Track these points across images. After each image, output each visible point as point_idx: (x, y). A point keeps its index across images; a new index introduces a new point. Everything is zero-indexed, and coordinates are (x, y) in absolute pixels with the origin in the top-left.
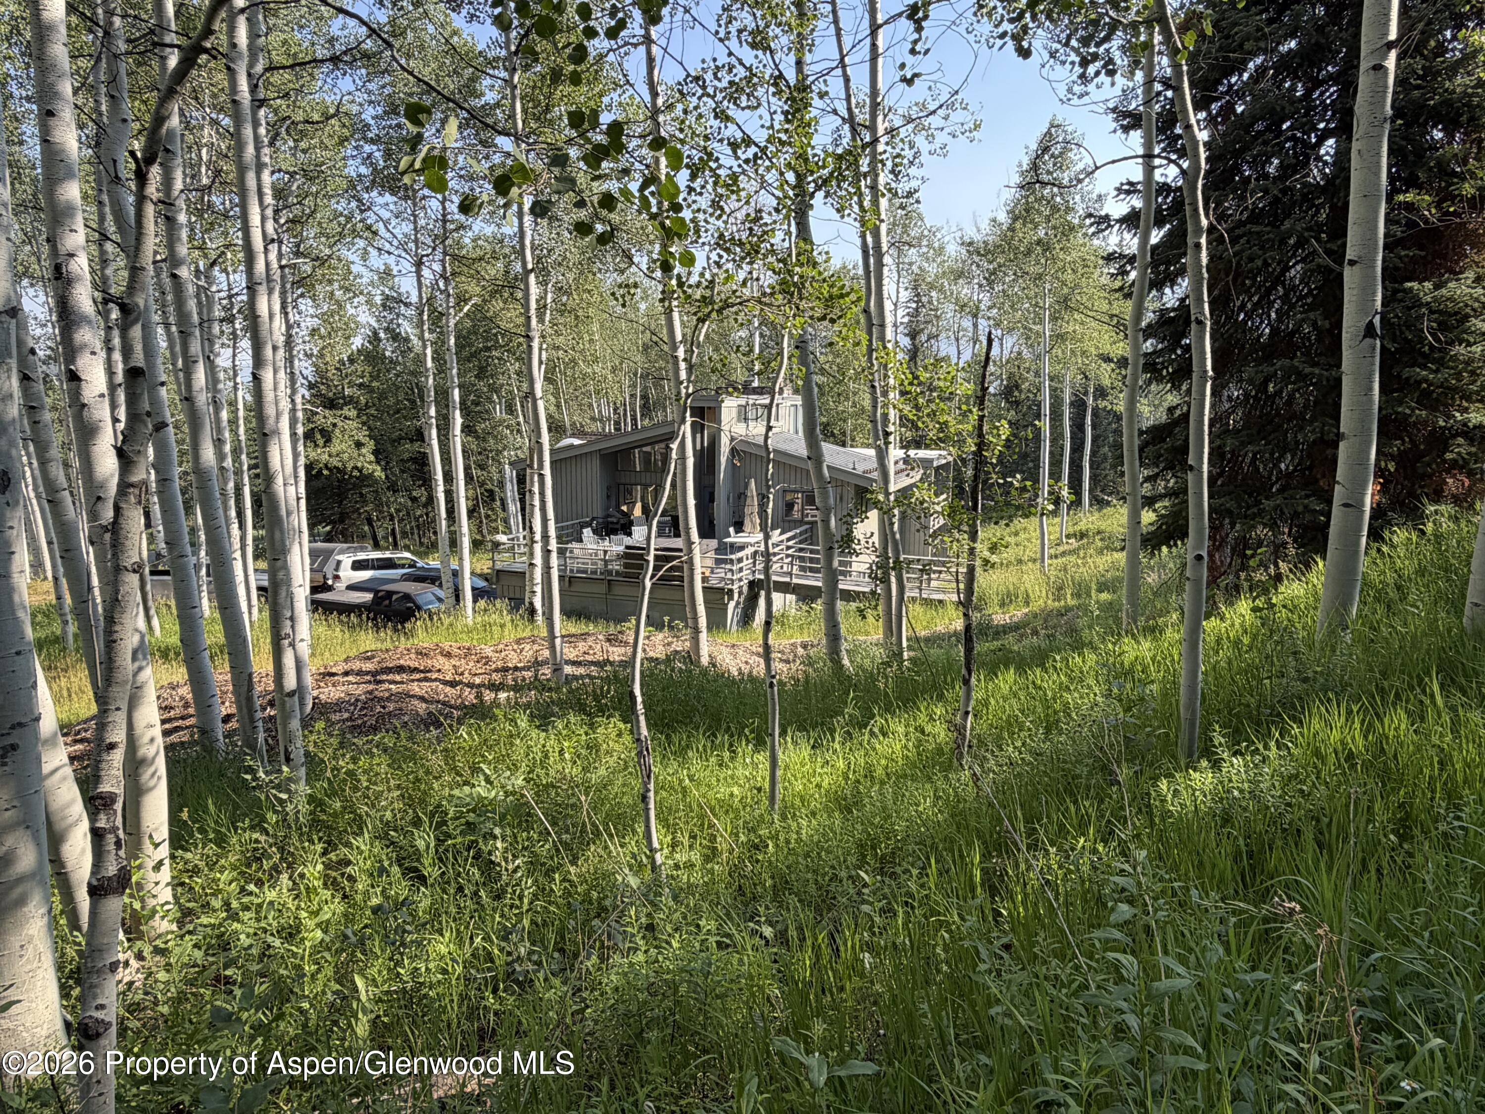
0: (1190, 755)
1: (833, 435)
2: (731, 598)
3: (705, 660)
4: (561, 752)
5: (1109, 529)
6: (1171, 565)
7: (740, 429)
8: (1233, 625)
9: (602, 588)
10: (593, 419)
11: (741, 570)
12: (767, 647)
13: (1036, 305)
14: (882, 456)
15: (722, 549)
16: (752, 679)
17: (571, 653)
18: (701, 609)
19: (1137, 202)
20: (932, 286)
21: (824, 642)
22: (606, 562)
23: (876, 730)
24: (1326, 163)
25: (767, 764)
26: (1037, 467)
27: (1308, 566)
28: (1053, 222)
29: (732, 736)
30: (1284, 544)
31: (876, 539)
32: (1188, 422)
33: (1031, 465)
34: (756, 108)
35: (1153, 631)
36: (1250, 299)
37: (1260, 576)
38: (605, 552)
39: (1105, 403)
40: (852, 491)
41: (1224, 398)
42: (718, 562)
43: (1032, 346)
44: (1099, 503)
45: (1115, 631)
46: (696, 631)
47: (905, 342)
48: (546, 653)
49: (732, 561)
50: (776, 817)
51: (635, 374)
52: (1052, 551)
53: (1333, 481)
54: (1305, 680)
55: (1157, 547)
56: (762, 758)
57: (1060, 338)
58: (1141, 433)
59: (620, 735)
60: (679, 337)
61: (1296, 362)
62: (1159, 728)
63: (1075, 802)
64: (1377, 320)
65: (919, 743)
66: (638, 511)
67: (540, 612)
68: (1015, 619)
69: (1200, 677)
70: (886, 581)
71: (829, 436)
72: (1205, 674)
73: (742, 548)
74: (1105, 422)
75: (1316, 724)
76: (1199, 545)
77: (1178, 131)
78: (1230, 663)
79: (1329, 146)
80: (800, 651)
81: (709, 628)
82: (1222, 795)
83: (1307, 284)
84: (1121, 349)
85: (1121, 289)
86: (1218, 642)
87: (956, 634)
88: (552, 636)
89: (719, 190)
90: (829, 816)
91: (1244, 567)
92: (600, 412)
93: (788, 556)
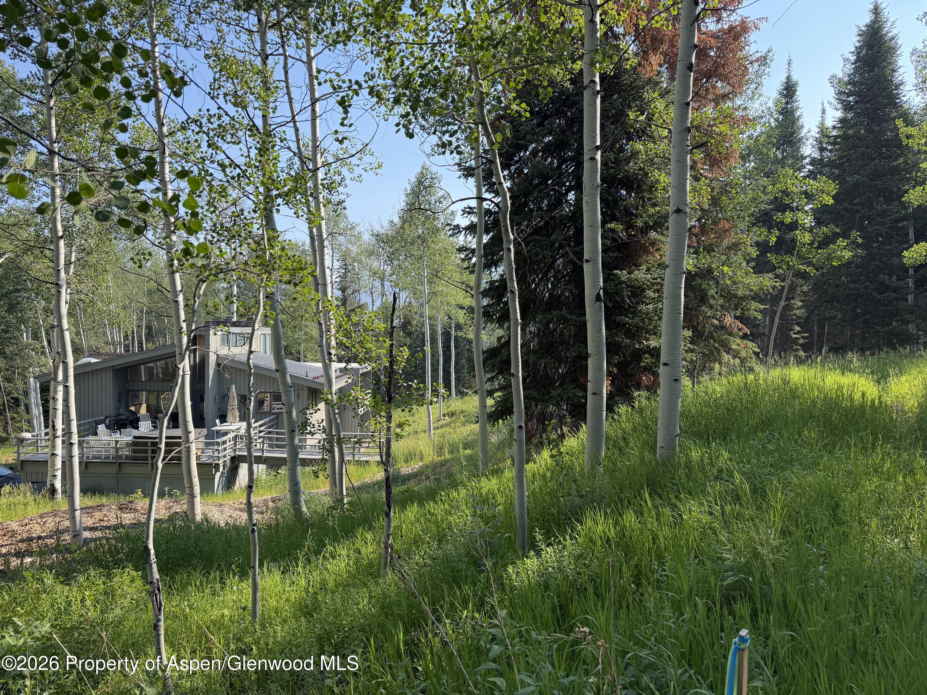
0: (524, 549)
1: (291, 353)
2: (217, 470)
3: (199, 517)
4: (83, 600)
5: (468, 409)
6: (504, 430)
7: (224, 351)
8: (541, 466)
9: (113, 469)
10: (107, 343)
11: (225, 449)
12: (249, 503)
13: (419, 274)
14: (327, 368)
15: (210, 435)
16: (236, 528)
17: (89, 522)
18: (196, 480)
19: (475, 219)
20: (354, 260)
21: (288, 496)
22: (117, 449)
23: (327, 555)
24: (570, 204)
25: (250, 590)
26: (424, 372)
27: (578, 429)
28: (427, 225)
29: (222, 571)
30: (564, 416)
31: (324, 423)
32: (509, 346)
33: (420, 371)
34: (238, 144)
35: (498, 472)
36: (537, 276)
37: (554, 436)
38: (117, 442)
39: (461, 334)
40: (306, 391)
41: (528, 332)
42: (207, 444)
43: (417, 299)
44: (461, 394)
45: (476, 475)
46: (192, 496)
47: (339, 293)
48: (67, 523)
49: (218, 444)
50: (257, 627)
51: (142, 311)
52: (435, 425)
53: (586, 381)
54: (581, 497)
55: (496, 420)
56: (246, 586)
57: (434, 294)
58: (484, 352)
59: (132, 581)
60: (179, 288)
61: (563, 312)
62: (505, 533)
63: (459, 588)
64: (601, 292)
65: (357, 560)
66: (143, 410)
67: (60, 491)
68: (415, 470)
69: (526, 499)
70: (331, 451)
71: (289, 354)
72: (528, 497)
73: (226, 434)
74: (462, 345)
75: (589, 523)
76: (519, 418)
77: (494, 180)
78: (541, 489)
79: (571, 196)
80: (271, 504)
81: (202, 494)
82: (542, 573)
83: (566, 269)
84: (468, 302)
85: (468, 268)
86: (534, 475)
87: (378, 483)
88: (73, 510)
89: (214, 195)
90: (297, 621)
91: (544, 430)
92: (113, 338)
93: (260, 437)
